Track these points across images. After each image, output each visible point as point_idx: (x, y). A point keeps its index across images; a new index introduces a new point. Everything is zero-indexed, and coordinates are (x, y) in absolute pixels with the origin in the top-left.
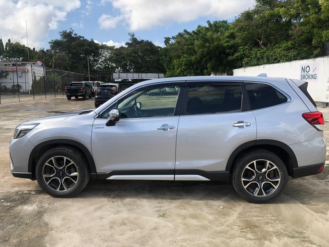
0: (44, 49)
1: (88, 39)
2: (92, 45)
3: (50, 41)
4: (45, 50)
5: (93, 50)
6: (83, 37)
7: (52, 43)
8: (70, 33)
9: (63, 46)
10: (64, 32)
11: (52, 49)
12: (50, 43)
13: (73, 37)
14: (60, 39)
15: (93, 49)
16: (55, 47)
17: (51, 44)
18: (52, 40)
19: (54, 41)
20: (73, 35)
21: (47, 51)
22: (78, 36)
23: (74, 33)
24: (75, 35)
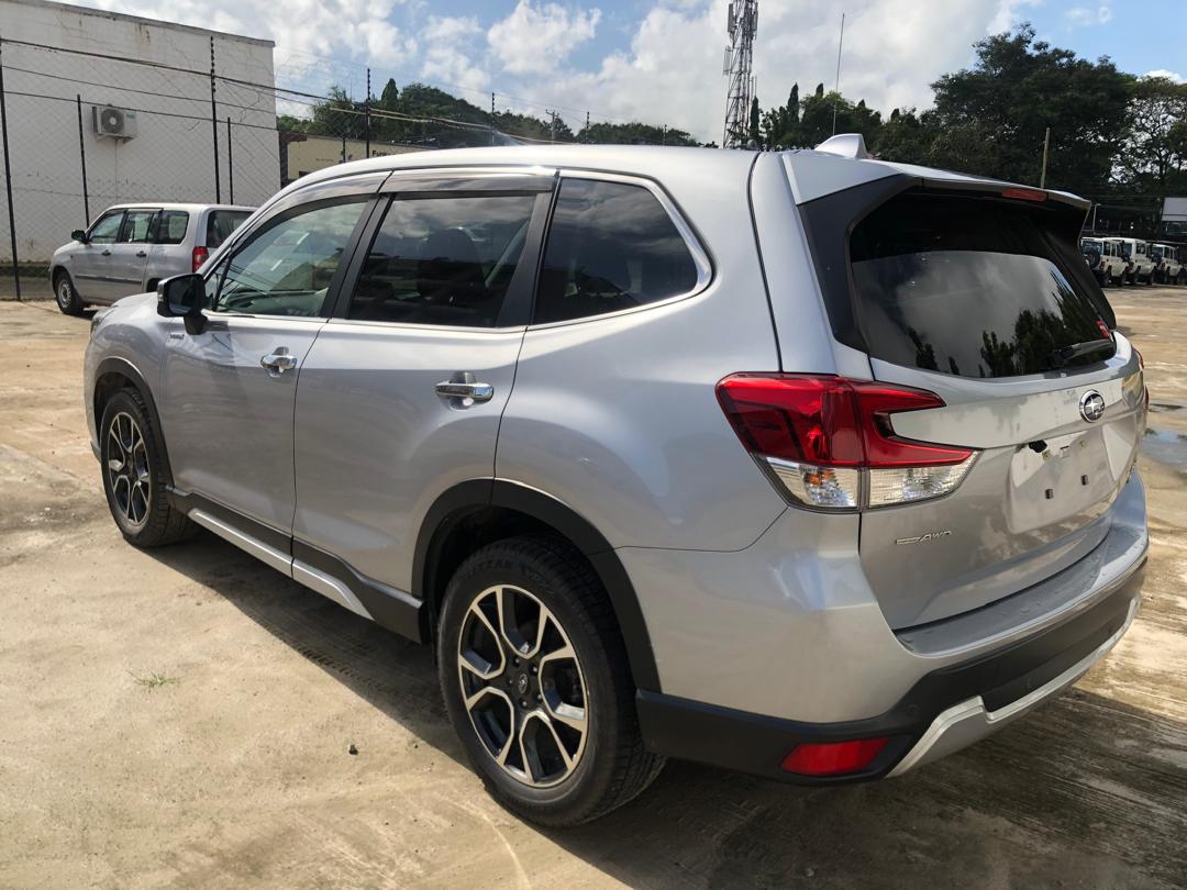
0: (914, 110)
1: (1090, 61)
2: (1100, 85)
3: (936, 79)
4: (917, 115)
5: (1100, 103)
6: (1070, 55)
7: (942, 86)
8: (1021, 41)
9: (982, 93)
10: (995, 40)
11: (942, 108)
12: (935, 86)
13: (1030, 56)
14: (977, 68)
15: (1102, 98)
16: (953, 100)
17: (939, 90)
18: (946, 77)
19: (950, 77)
20: (1030, 50)
21: (925, 117)
22: (1049, 50)
23: (1035, 41)
24: (1038, 47)
